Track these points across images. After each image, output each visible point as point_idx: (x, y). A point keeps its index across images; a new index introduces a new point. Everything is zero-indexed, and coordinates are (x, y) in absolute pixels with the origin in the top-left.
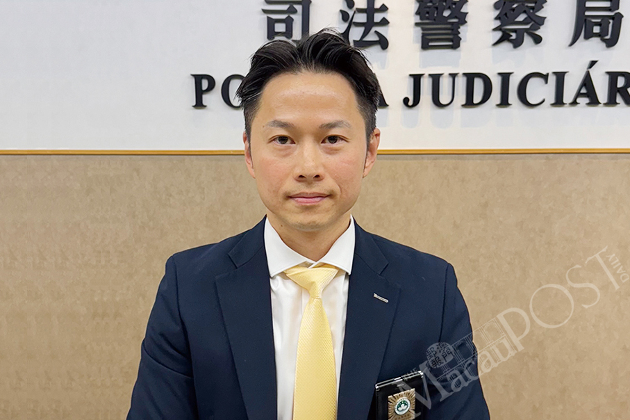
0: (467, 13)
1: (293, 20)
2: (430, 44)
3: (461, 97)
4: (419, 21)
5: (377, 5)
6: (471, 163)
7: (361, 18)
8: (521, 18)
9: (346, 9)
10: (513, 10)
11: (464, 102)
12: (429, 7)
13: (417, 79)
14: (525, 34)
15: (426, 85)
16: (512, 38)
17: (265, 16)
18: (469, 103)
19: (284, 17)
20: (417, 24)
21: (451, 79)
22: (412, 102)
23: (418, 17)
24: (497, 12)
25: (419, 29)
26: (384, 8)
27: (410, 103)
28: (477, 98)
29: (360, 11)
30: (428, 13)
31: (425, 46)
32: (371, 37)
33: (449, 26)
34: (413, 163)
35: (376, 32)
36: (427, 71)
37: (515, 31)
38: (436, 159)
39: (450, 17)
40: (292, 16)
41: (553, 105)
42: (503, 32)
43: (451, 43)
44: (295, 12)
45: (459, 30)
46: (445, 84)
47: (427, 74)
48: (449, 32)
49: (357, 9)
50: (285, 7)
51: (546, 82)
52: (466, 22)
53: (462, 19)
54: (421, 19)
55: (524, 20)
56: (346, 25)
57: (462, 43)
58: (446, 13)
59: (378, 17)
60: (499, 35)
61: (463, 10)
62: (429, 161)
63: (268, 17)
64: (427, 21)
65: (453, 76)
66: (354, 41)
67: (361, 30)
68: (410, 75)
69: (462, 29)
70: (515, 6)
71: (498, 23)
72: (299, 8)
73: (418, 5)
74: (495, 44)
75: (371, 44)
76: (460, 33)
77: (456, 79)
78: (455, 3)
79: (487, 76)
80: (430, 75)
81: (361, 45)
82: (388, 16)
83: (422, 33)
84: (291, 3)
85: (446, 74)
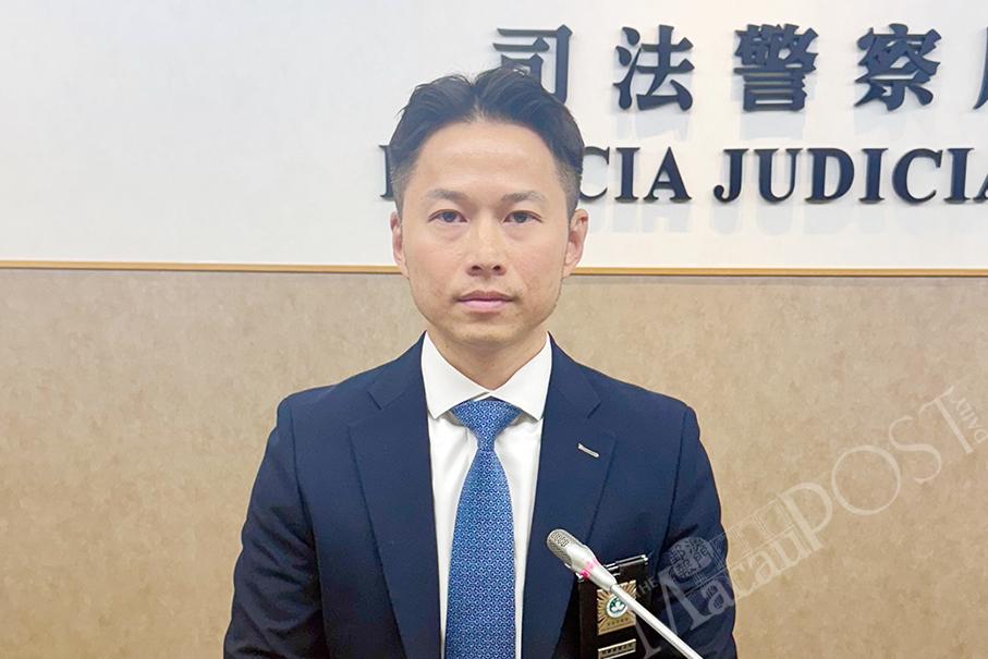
0: (817, 54)
1: (542, 61)
2: (758, 102)
3: (805, 187)
4: (740, 65)
5: (676, 40)
6: (819, 290)
7: (650, 60)
8: (901, 63)
9: (626, 45)
10: (889, 50)
11: (809, 195)
12: (757, 44)
13: (736, 157)
14: (906, 89)
15: (750, 167)
16: (885, 94)
17: (498, 55)
18: (818, 196)
19: (528, 56)
20: (737, 71)
21: (789, 158)
22: (728, 194)
23: (739, 59)
24: (863, 54)
25: (740, 78)
26: (686, 45)
27: (725, 195)
28: (830, 188)
29: (648, 48)
30: (755, 53)
31: (750, 105)
32: (665, 90)
33: (787, 75)
34: (729, 290)
35: (673, 82)
36: (752, 145)
37: (890, 83)
38: (764, 284)
39: (788, 60)
40: (541, 55)
41: (949, 200)
42: (872, 84)
43: (790, 102)
44: (546, 48)
45: (804, 81)
46: (780, 165)
47: (751, 150)
48: (788, 83)
49: (643, 45)
50: (530, 41)
51: (939, 165)
52: (815, 69)
53: (808, 63)
54: (743, 63)
55: (905, 66)
56: (623, 72)
57: (807, 102)
58: (784, 54)
59: (676, 59)
60: (865, 89)
61: (809, 50)
62: (753, 287)
63: (503, 58)
64: (752, 66)
65: (793, 153)
66: (638, 95)
67: (649, 79)
68: (727, 151)
69: (808, 80)
70: (891, 44)
71: (864, 71)
72: (552, 42)
73: (739, 40)
74: (859, 104)
75: (665, 100)
76: (804, 86)
77: (798, 158)
78: (798, 38)
79: (844, 153)
80: (757, 151)
81: (649, 102)
82: (692, 57)
83: (746, 86)
84: (540, 34)
85: (782, 149)
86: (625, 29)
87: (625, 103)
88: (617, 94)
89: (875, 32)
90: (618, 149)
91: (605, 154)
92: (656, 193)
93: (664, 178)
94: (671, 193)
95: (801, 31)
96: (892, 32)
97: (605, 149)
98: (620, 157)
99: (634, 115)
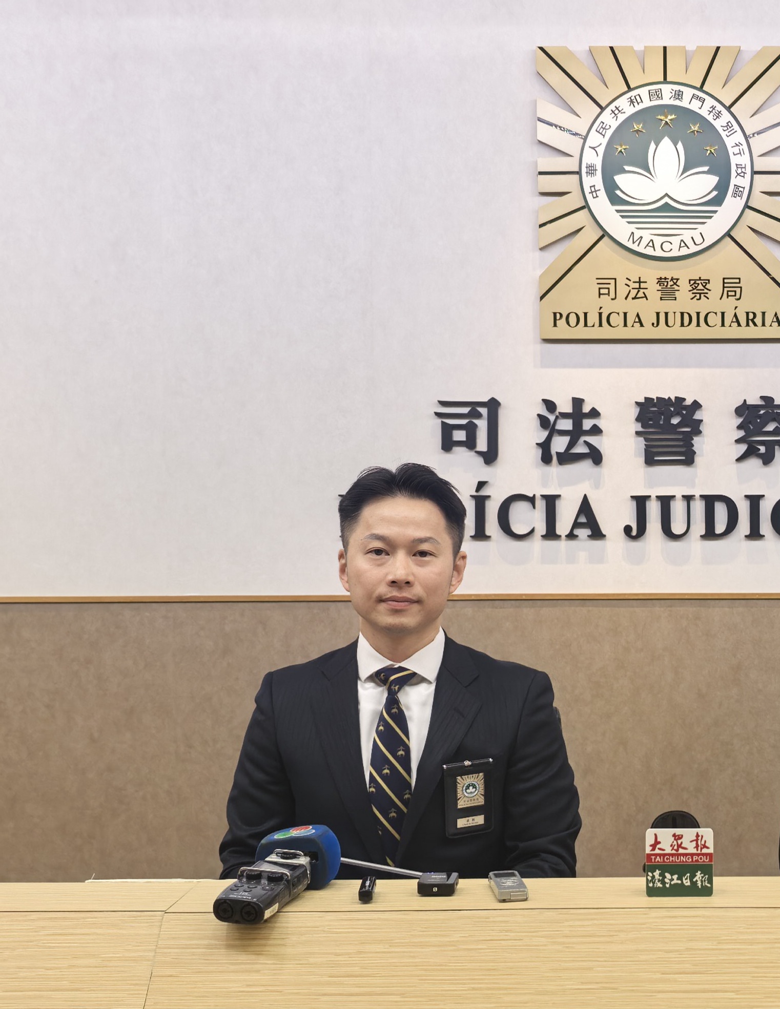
0: (702, 421)
1: (475, 426)
2: (657, 458)
3: (699, 527)
4: (641, 429)
5: (586, 409)
6: (716, 612)
7: (566, 425)
8: (771, 427)
9: (545, 413)
10: (760, 417)
11: (703, 533)
12: (654, 412)
13: (641, 502)
14: (776, 447)
15: (653, 510)
16: (760, 452)
17: (439, 421)
18: (710, 534)
19: (464, 422)
20: (638, 433)
21: (685, 503)
22: (635, 532)
23: (639, 425)
24: (740, 420)
25: (641, 440)
26: (594, 413)
27: (634, 533)
28: (720, 528)
29: (564, 416)
30: (650, 420)
31: (650, 461)
32: (580, 449)
33: (679, 437)
34: (641, 612)
35: (585, 442)
36: (654, 492)
37: (762, 443)
39: (680, 425)
40: (476, 421)
42: (748, 444)
43: (684, 458)
44: (479, 416)
45: (693, 442)
46: (678, 509)
47: (653, 496)
48: (681, 443)
49: (559, 413)
50: (465, 410)
52: (700, 432)
53: (696, 428)
54: (642, 427)
55: (774, 430)
56: (543, 435)
57: (697, 459)
58: (675, 421)
59: (587, 424)
60: (743, 448)
61: (697, 416)
62: (662, 609)
63: (443, 423)
64: (650, 430)
65: (688, 499)
66: (557, 453)
67: (566, 440)
68: (632, 497)
69: (696, 441)
70: (762, 412)
71: (741, 433)
72: (484, 411)
73: (638, 410)
74: (740, 459)
75: (580, 457)
76: (693, 446)
77: (692, 503)
78: (686, 407)
79: (730, 499)
80: (658, 497)
81: (566, 458)
82: (601, 423)
83: (645, 445)
84: (474, 405)
85: (679, 496)
86: (544, 400)
87: (546, 458)
88: (540, 451)
89: (748, 403)
90: (543, 496)
91: (532, 500)
92: (576, 532)
93: (583, 519)
94: (587, 532)
95: (689, 402)
96: (763, 403)
97: (531, 495)
98: (544, 502)
99: (555, 469)
